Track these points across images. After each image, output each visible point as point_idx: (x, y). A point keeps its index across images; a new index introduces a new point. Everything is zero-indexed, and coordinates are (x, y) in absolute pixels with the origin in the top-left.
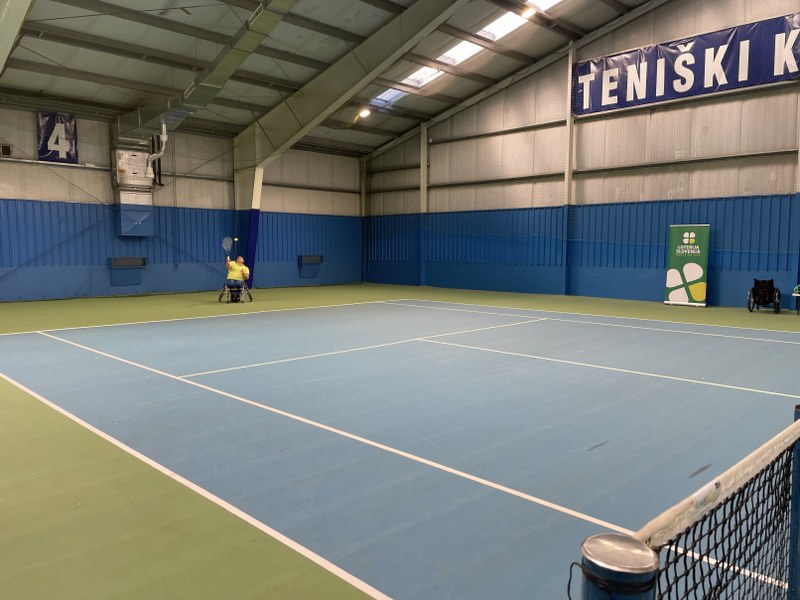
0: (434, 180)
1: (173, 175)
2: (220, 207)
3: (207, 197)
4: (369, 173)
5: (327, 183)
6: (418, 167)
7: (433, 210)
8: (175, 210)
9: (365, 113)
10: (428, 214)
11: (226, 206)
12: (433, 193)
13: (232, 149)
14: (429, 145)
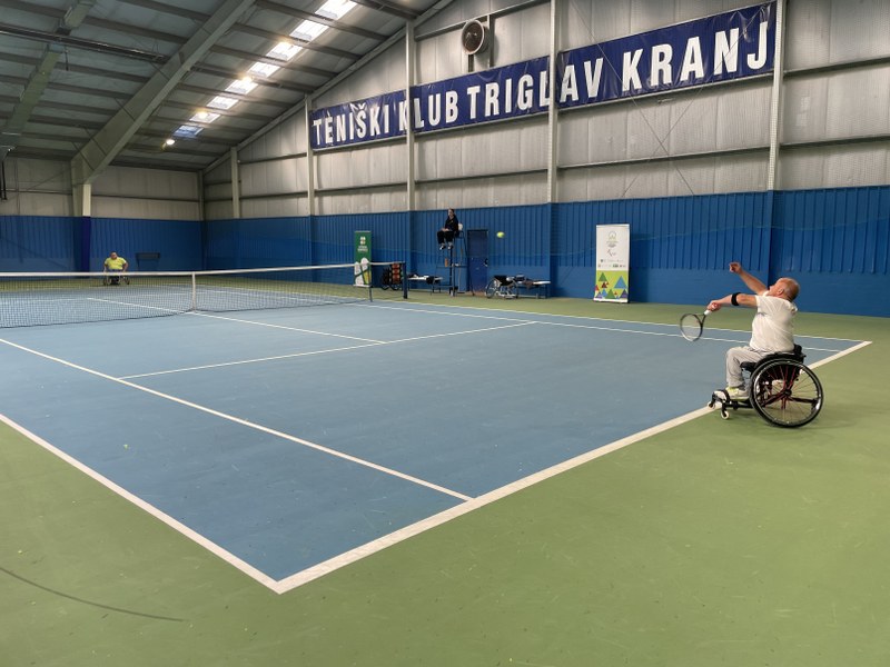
0: (245, 193)
1: (17, 191)
2: (62, 215)
3: (49, 207)
4: (205, 185)
5: (166, 194)
6: (231, 182)
7: (245, 216)
8: (19, 219)
9: (170, 142)
10: (241, 220)
11: (67, 215)
12: (245, 203)
13: (70, 169)
14: (240, 165)
